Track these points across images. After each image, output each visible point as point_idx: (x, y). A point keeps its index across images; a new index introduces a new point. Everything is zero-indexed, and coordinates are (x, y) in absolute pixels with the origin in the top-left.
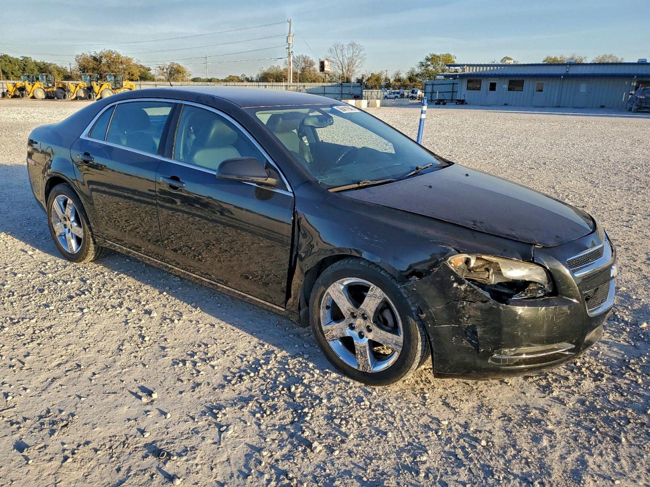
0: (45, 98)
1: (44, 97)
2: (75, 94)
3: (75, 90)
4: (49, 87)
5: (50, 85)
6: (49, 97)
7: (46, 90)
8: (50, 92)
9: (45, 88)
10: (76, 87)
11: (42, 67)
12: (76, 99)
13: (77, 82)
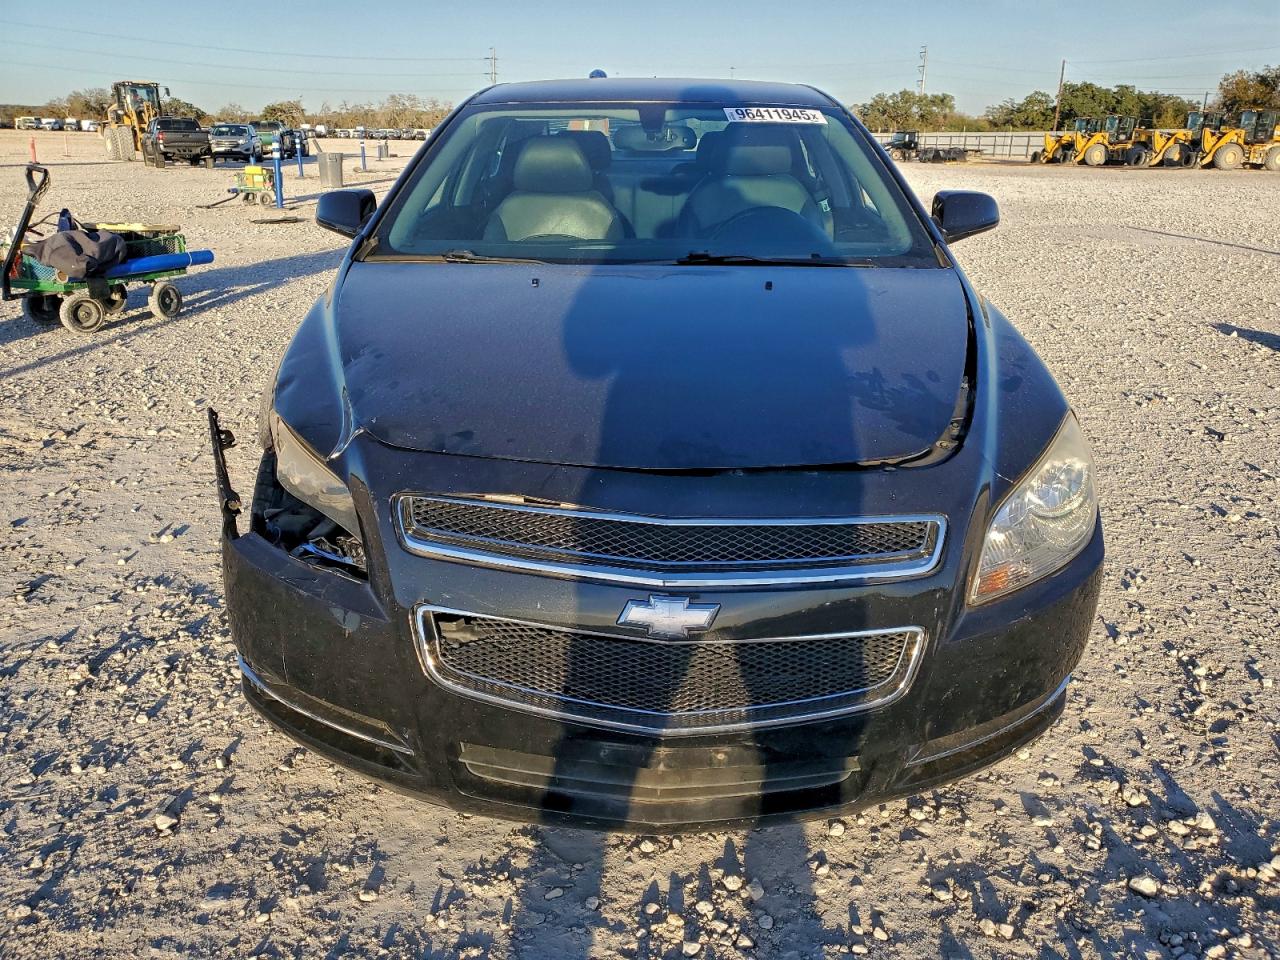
0: (1104, 164)
1: (1102, 161)
2: (1162, 154)
3: (1164, 147)
4: (1121, 142)
5: (1122, 137)
6: (1113, 161)
7: (1110, 147)
8: (1117, 151)
9: (1111, 144)
10: (1168, 139)
11: (1149, 104)
12: (1161, 164)
13: (1172, 131)
